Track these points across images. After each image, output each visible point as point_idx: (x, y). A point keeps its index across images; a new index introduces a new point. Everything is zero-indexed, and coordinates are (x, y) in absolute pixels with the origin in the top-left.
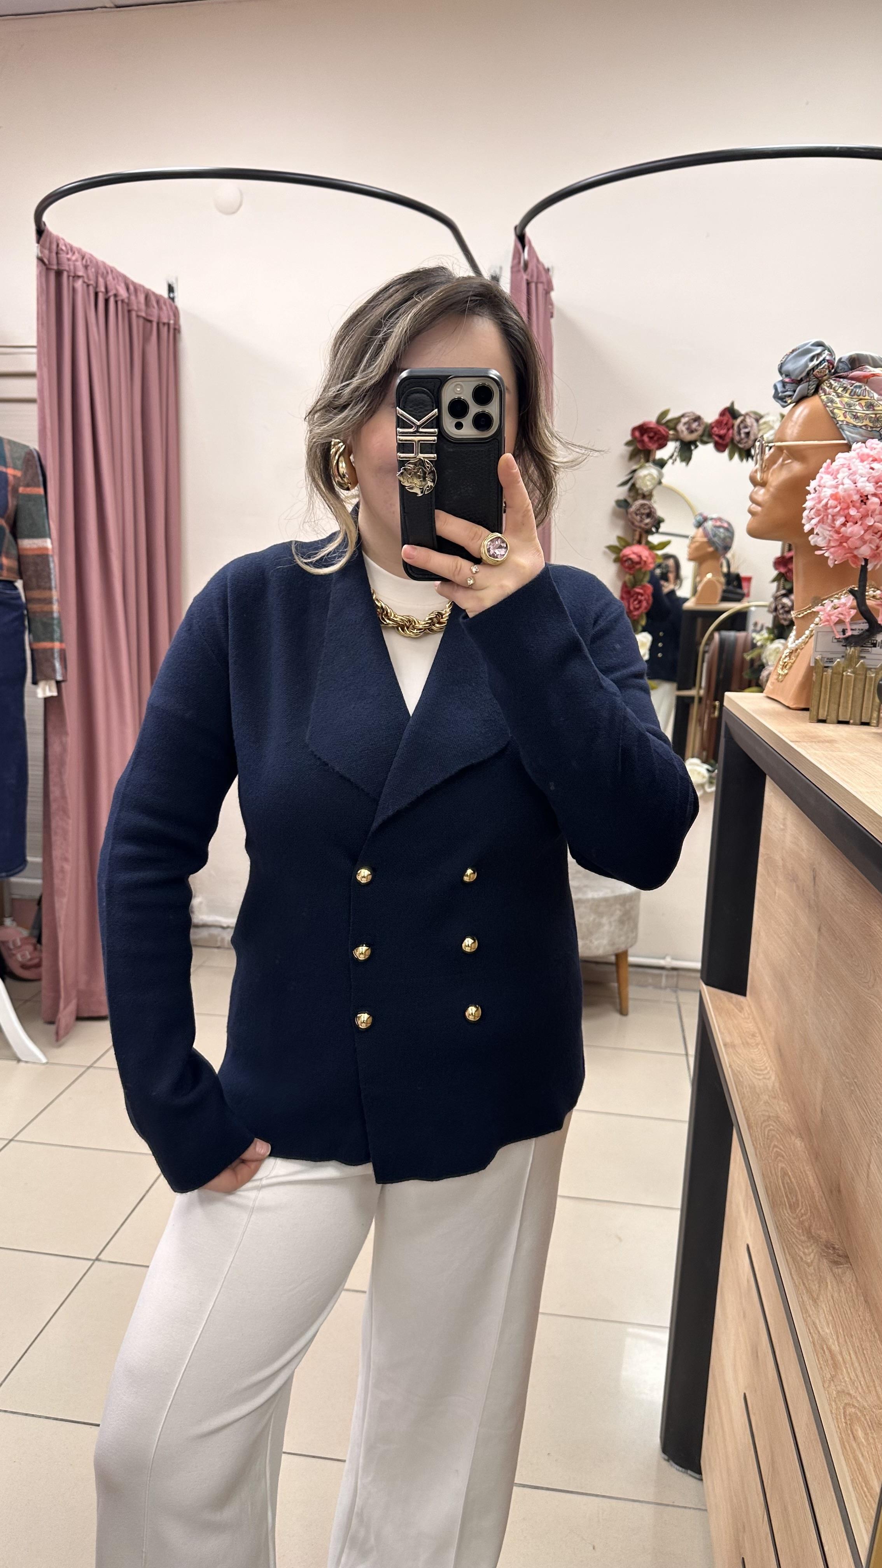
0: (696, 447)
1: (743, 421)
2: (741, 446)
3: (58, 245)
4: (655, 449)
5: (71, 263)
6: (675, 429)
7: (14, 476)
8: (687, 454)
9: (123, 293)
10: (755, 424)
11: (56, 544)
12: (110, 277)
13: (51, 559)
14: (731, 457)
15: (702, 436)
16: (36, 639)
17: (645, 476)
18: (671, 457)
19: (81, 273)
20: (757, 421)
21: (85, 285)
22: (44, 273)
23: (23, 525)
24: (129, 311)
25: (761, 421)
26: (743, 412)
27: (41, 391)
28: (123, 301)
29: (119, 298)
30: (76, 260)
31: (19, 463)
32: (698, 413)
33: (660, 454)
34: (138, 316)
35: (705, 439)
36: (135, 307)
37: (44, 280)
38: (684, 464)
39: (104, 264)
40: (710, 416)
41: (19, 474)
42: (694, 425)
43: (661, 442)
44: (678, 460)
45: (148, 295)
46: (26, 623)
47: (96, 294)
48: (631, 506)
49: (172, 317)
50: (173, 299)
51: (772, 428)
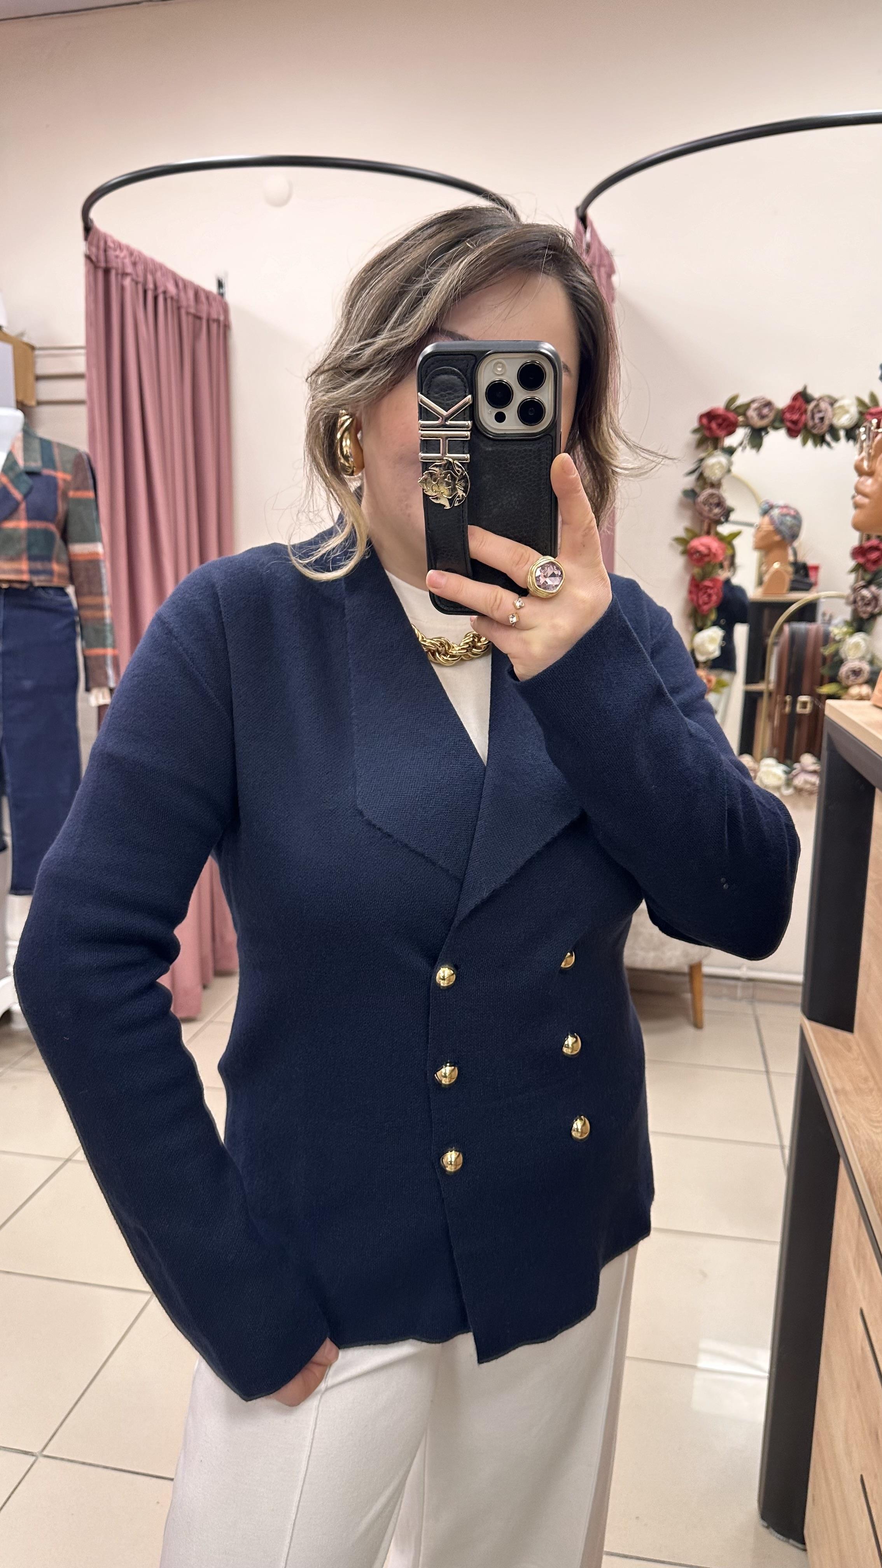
0: (767, 433)
1: (817, 406)
2: (815, 431)
3: (106, 242)
4: (723, 435)
5: (119, 261)
6: (744, 414)
7: (65, 481)
8: (758, 441)
9: (172, 289)
10: (830, 409)
11: (108, 549)
12: (159, 274)
13: (102, 565)
14: (804, 443)
15: (774, 421)
16: (88, 645)
17: (713, 465)
18: (741, 444)
19: (129, 269)
21: (133, 284)
22: (92, 271)
23: (73, 529)
24: (179, 308)
25: (837, 405)
26: (816, 396)
27: (90, 392)
28: (172, 298)
29: (168, 295)
30: (125, 257)
31: (69, 466)
32: (769, 397)
33: (730, 441)
34: (188, 313)
35: (777, 424)
36: (184, 303)
37: (92, 278)
38: (754, 451)
39: (153, 261)
40: (782, 401)
41: (68, 477)
42: (765, 411)
43: (729, 429)
44: (748, 448)
45: (197, 291)
46: (78, 629)
47: (145, 292)
48: (699, 496)
49: (221, 312)
50: (222, 295)
51: (847, 411)
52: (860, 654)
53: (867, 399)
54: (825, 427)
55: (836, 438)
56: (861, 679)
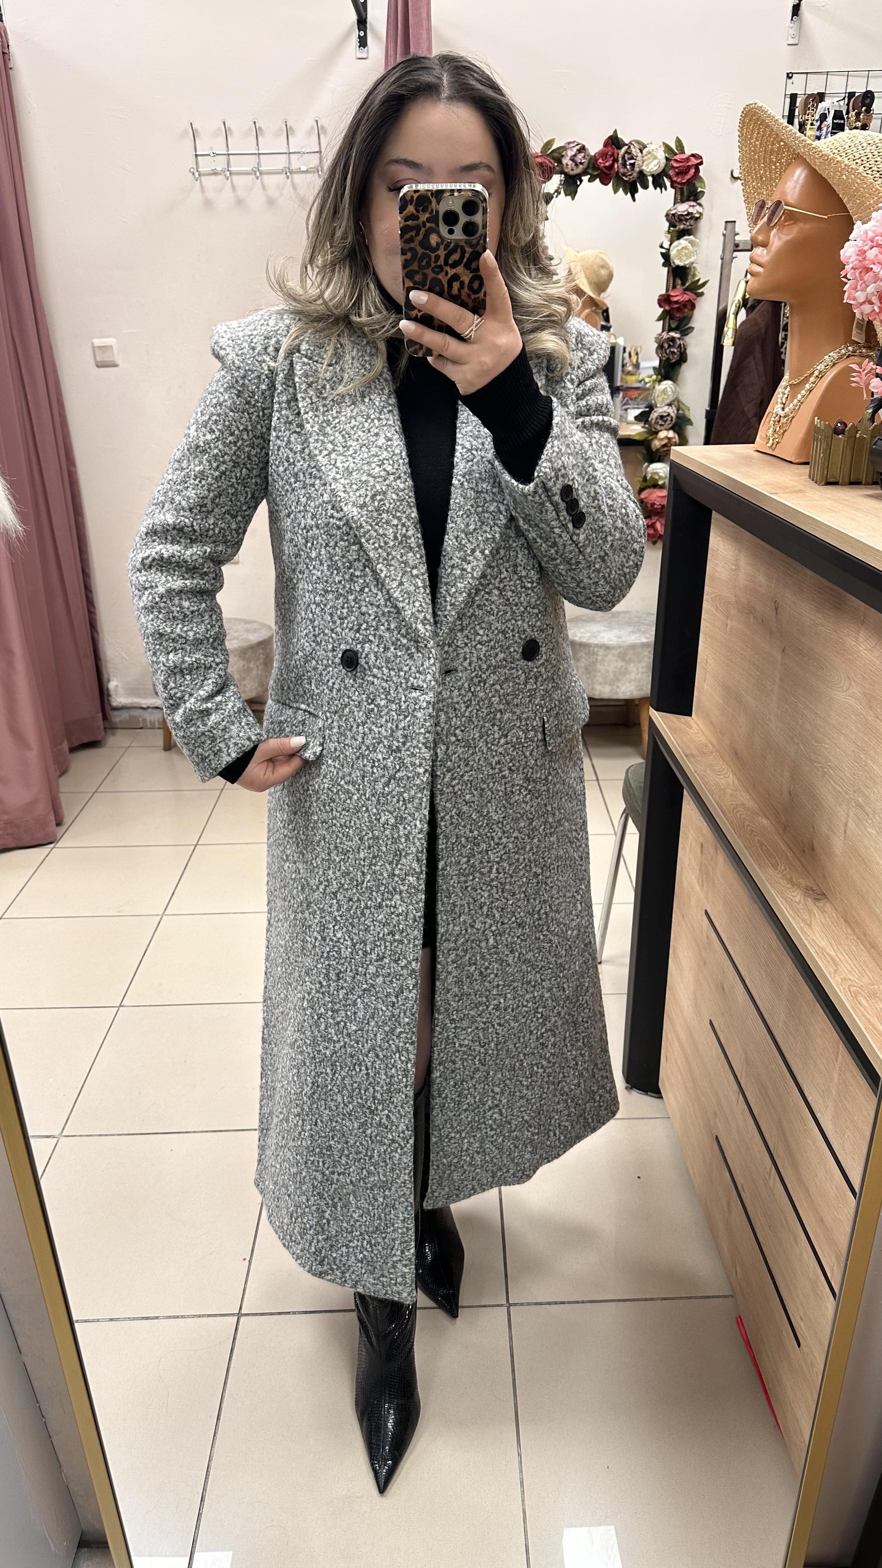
0: (581, 181)
1: (626, 152)
2: (625, 179)
6: (560, 162)
8: (572, 188)
10: (640, 155)
14: (616, 191)
15: (588, 168)
18: (558, 192)
20: (641, 151)
25: (645, 152)
26: (627, 142)
32: (583, 143)
35: (590, 171)
38: (569, 198)
40: (595, 147)
42: (580, 157)
43: (547, 175)
44: (564, 195)
51: (655, 158)
52: (668, 402)
53: (673, 146)
54: (635, 175)
56: (668, 424)
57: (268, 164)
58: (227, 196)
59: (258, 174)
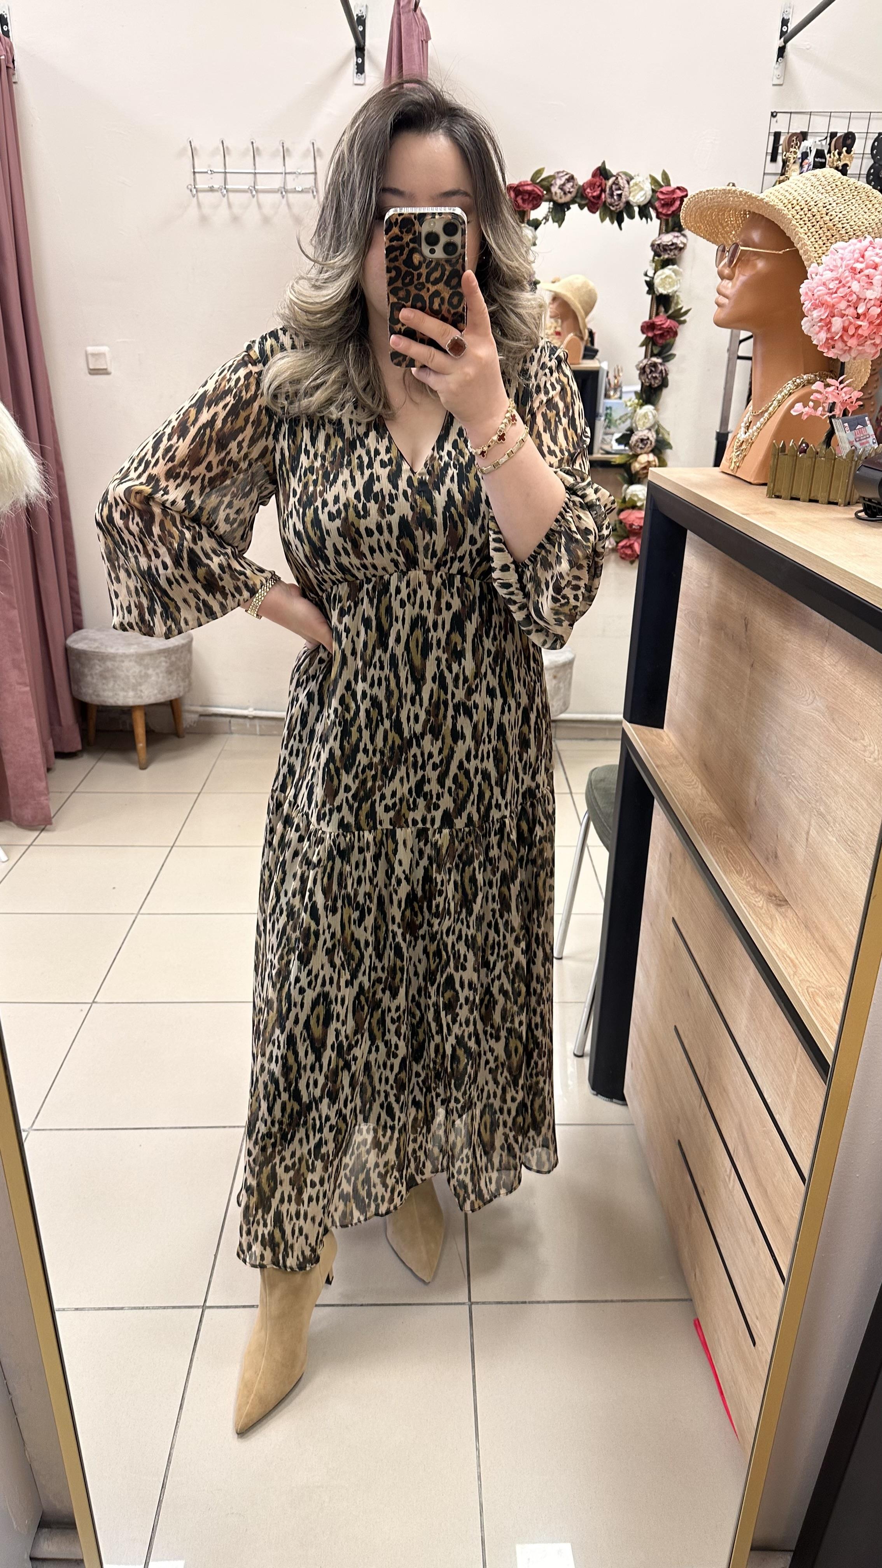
0: (569, 208)
1: (614, 183)
2: (612, 208)
4: (529, 210)
6: (549, 190)
8: (560, 215)
10: (627, 186)
14: (602, 220)
15: (576, 197)
18: (546, 219)
20: (628, 183)
25: (632, 183)
26: (615, 174)
32: (572, 173)
33: (534, 215)
35: (578, 200)
38: (556, 224)
40: (583, 177)
42: (569, 186)
43: (535, 202)
44: (552, 222)
50: (6, 34)
51: (642, 189)
52: (648, 425)
53: (660, 179)
54: (622, 205)
55: (631, 217)
56: (648, 448)
57: (263, 183)
58: (224, 211)
59: (254, 193)
